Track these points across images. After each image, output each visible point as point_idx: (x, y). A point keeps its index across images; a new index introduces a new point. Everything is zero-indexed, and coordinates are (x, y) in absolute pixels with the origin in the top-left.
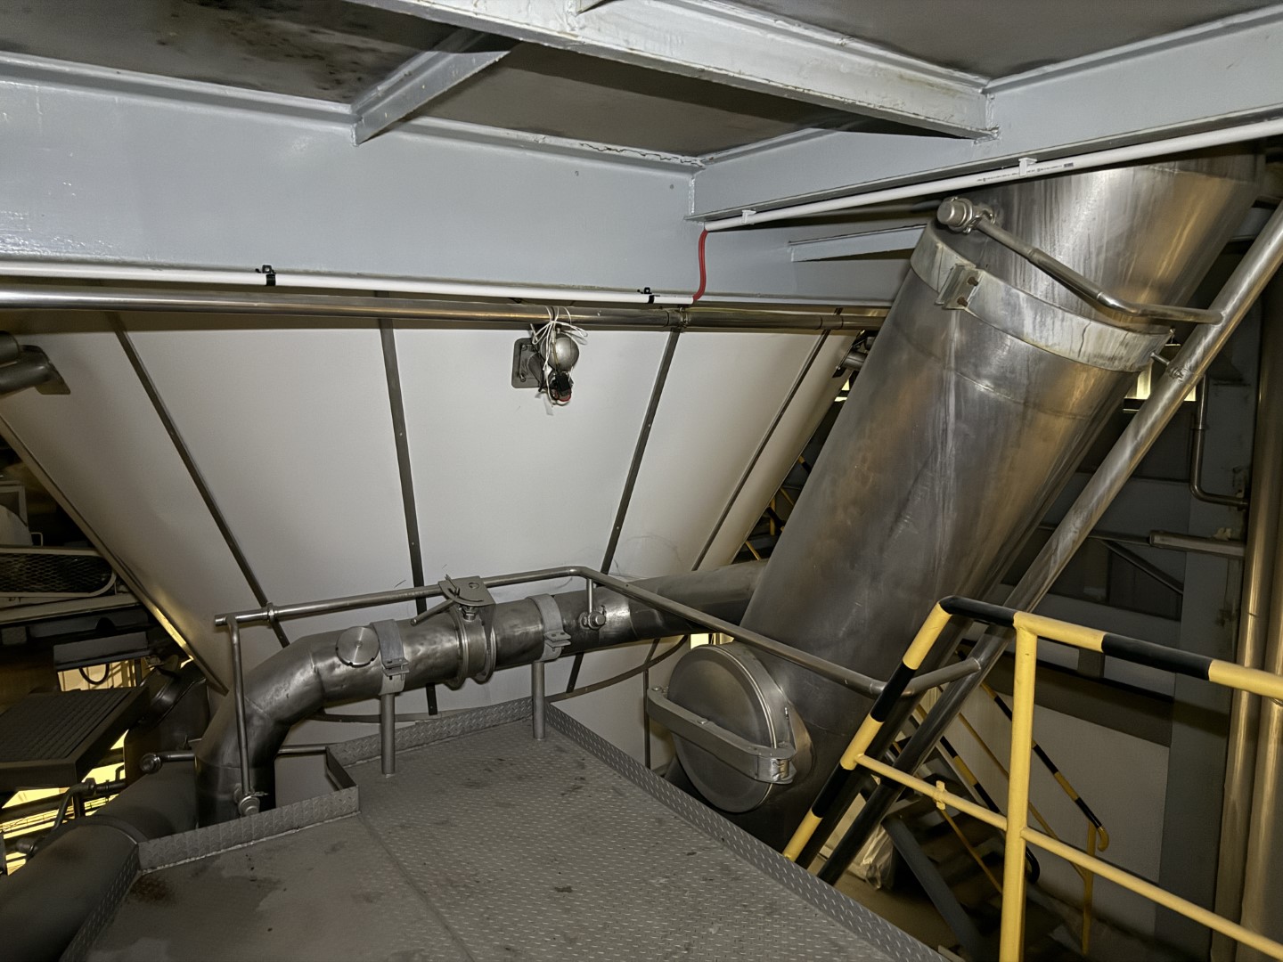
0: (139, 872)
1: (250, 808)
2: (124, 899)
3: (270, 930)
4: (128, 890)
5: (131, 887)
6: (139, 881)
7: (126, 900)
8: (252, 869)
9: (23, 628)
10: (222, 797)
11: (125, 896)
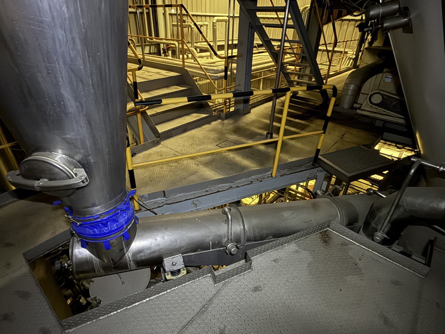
0: (328, 228)
1: (378, 238)
2: (316, 233)
3: (341, 290)
4: (320, 231)
5: (322, 231)
6: (326, 231)
7: (316, 234)
8: (360, 260)
9: (383, 122)
10: (373, 225)
11: (317, 233)
